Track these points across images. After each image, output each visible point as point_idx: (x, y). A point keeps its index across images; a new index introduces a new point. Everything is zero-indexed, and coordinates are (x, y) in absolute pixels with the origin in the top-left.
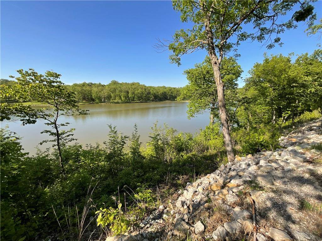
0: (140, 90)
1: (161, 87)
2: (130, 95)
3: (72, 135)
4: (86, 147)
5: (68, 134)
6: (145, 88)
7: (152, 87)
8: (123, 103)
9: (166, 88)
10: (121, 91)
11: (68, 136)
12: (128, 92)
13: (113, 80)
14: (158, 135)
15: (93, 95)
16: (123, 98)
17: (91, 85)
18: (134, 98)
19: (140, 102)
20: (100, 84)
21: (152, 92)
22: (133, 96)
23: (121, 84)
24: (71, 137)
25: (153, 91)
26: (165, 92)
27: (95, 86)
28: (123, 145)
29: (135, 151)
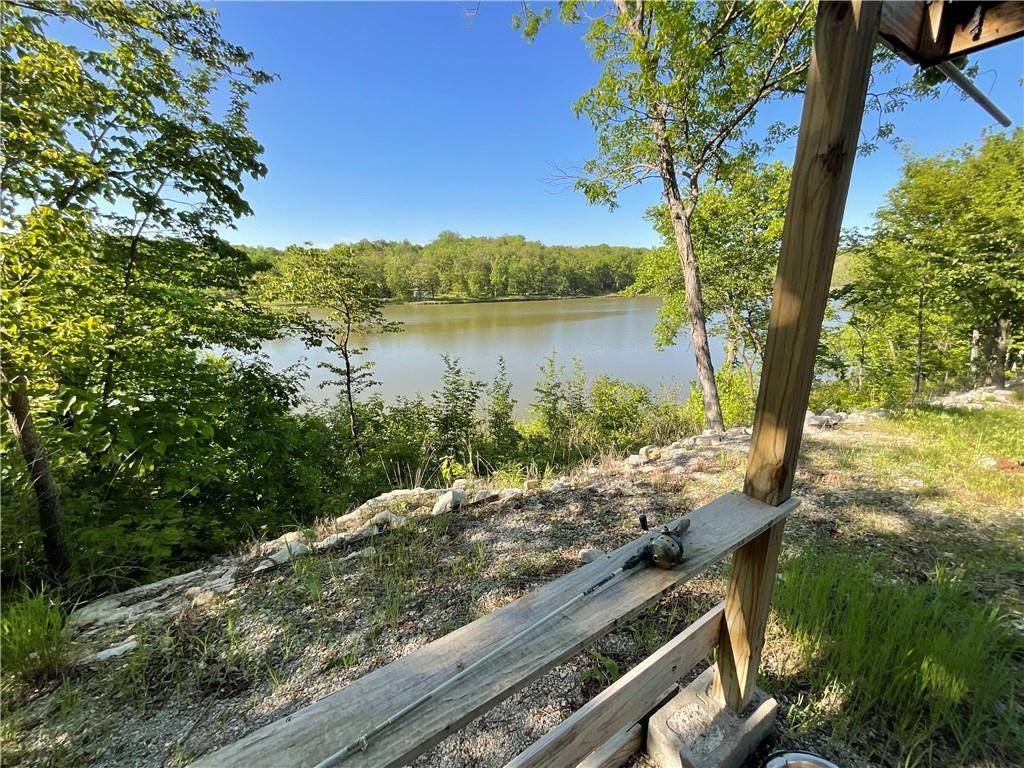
0: (524, 260)
1: (593, 249)
2: (494, 278)
3: (370, 375)
4: (397, 403)
5: (364, 371)
6: (542, 253)
7: (564, 249)
8: (474, 302)
9: (609, 253)
10: (467, 265)
11: (364, 376)
12: (488, 269)
13: (445, 230)
14: (558, 385)
15: (388, 279)
16: (473, 287)
17: (381, 247)
18: (505, 286)
19: (523, 298)
20: (407, 243)
21: (563, 266)
22: (503, 279)
23: (468, 242)
24: (367, 378)
25: (566, 262)
26: (606, 266)
27: (394, 252)
28: (473, 401)
29: (500, 420)
